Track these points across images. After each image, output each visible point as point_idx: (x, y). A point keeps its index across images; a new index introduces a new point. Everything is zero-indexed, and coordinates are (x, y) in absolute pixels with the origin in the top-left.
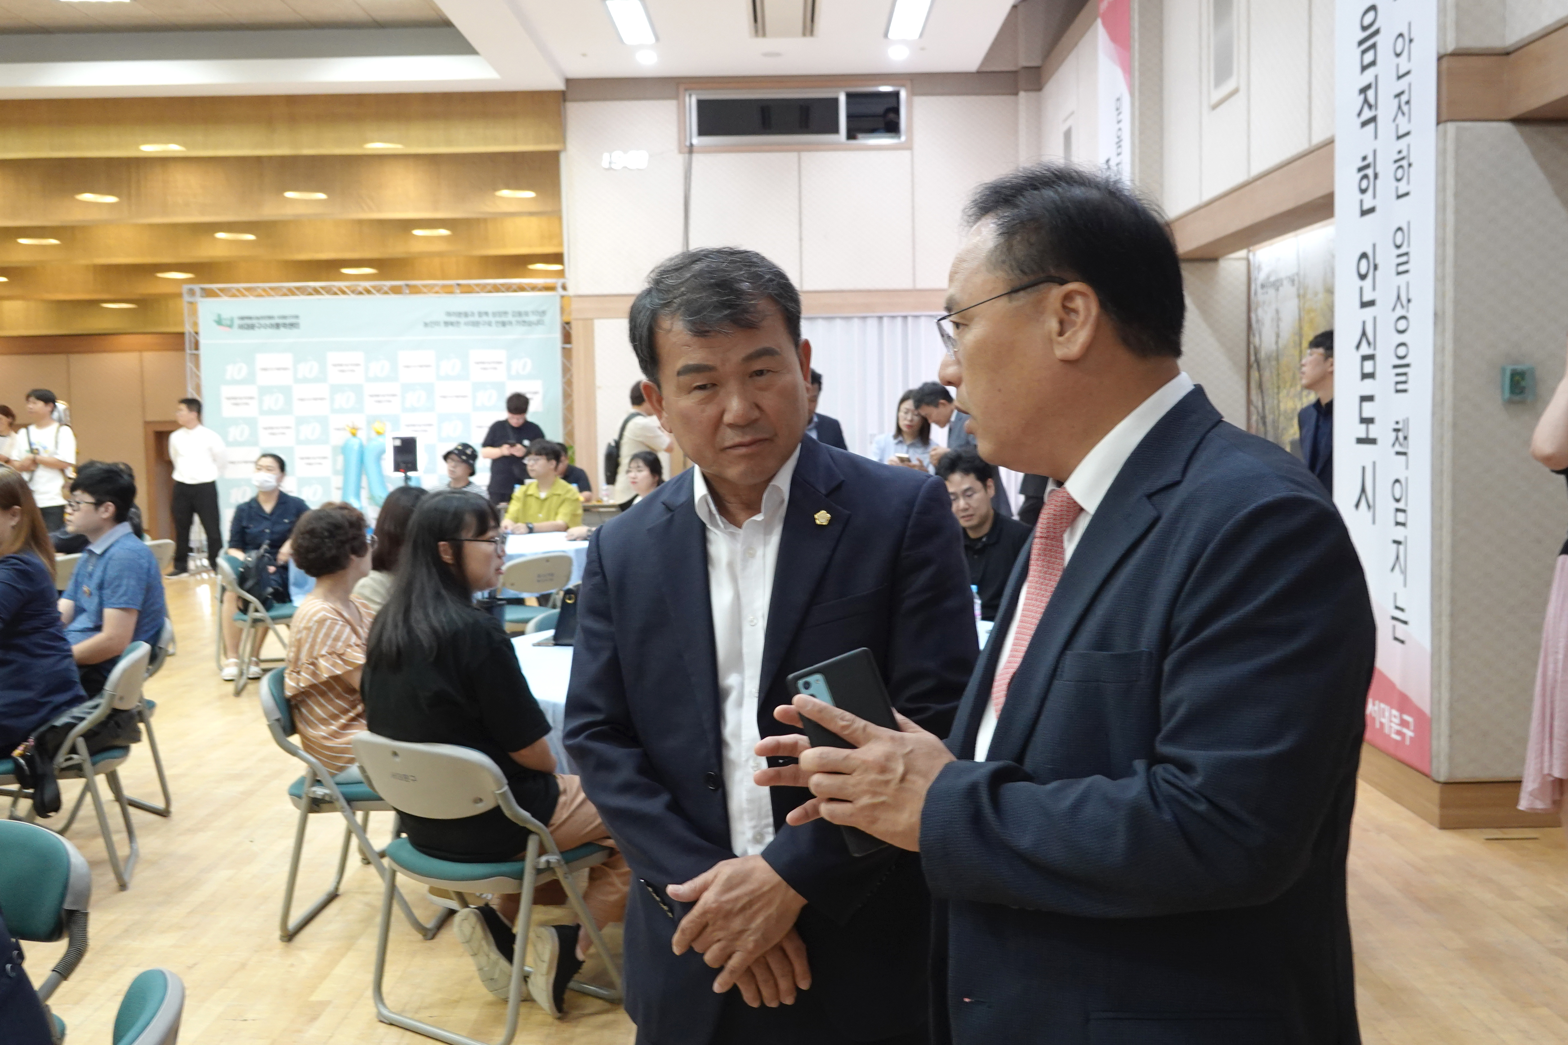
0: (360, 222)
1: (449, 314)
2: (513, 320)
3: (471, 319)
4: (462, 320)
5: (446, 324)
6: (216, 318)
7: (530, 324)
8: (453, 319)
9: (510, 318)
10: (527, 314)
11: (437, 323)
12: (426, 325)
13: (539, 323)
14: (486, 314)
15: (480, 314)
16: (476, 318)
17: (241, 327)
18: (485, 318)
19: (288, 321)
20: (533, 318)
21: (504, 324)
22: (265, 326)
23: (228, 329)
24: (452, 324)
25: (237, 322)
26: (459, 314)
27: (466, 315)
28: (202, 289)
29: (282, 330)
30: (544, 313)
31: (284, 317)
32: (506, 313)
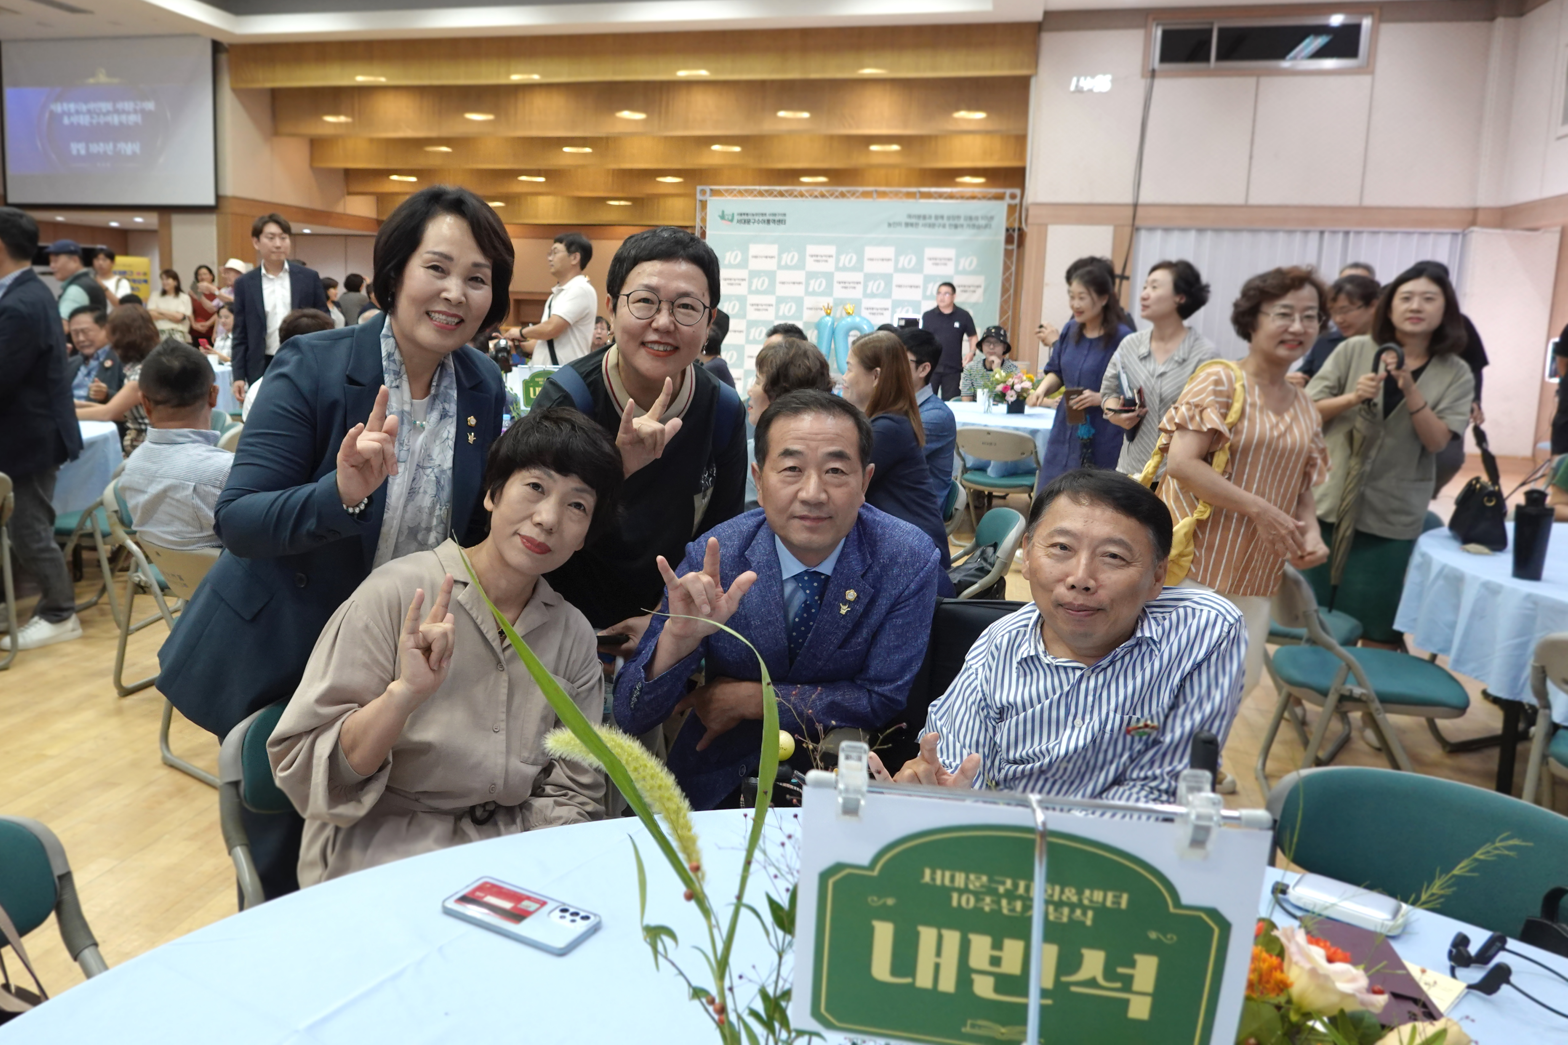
0: (832, 138)
1: (910, 216)
2: (965, 223)
3: (928, 221)
4: (921, 222)
5: (907, 225)
6: (720, 214)
7: (979, 227)
8: (913, 221)
9: (962, 221)
10: (977, 218)
11: (899, 224)
12: (890, 225)
13: (986, 226)
14: (942, 217)
15: (937, 217)
16: (933, 221)
17: (739, 221)
18: (940, 221)
19: (777, 218)
20: (982, 222)
21: (956, 226)
22: (759, 222)
23: (729, 223)
24: (912, 225)
25: (736, 218)
26: (919, 217)
27: (924, 217)
28: (711, 190)
29: (772, 225)
30: (992, 218)
31: (775, 215)
32: (959, 217)
